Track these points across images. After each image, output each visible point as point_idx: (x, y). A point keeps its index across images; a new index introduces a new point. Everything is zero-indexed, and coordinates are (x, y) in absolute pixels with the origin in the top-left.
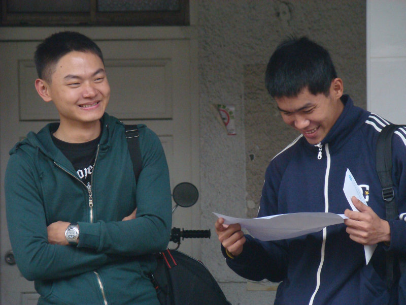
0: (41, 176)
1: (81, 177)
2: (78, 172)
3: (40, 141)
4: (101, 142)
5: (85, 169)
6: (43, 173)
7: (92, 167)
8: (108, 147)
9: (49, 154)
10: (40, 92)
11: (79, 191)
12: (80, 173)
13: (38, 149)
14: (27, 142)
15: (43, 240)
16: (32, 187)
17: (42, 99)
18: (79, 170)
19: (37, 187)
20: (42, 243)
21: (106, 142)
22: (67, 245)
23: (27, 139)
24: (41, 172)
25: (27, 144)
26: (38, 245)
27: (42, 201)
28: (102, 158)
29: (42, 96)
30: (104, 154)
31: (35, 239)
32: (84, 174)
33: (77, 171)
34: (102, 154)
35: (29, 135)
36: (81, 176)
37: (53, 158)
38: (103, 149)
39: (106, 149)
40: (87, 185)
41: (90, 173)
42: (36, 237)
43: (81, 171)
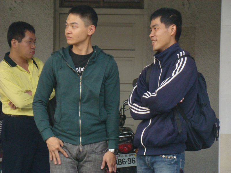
1: (78, 71)
2: (76, 69)
3: (64, 52)
4: (91, 58)
5: (80, 68)
7: (84, 68)
13: (61, 55)
21: (94, 58)
28: (89, 65)
32: (79, 70)
34: (90, 63)
38: (91, 61)
40: (80, 76)
41: (83, 71)
43: (78, 69)
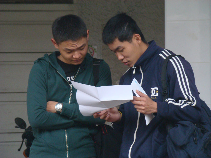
0: (49, 77)
3: (51, 59)
6: (50, 75)
7: (74, 77)
9: (54, 67)
11: (66, 87)
12: (68, 78)
13: (49, 63)
15: (44, 109)
16: (43, 81)
18: (68, 77)
19: (46, 82)
20: (43, 110)
22: (55, 113)
24: (49, 75)
26: (41, 111)
27: (46, 89)
30: (82, 71)
31: (40, 107)
35: (45, 55)
36: (68, 80)
37: (56, 69)
39: (83, 69)
42: (40, 106)
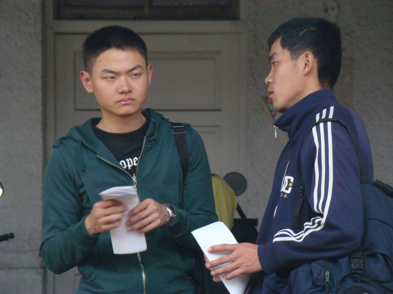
0: (83, 168)
1: (124, 168)
2: (120, 163)
3: (82, 135)
4: (147, 134)
5: (127, 160)
6: (85, 165)
7: (137, 159)
8: (155, 140)
9: (92, 147)
10: (84, 83)
12: (122, 163)
13: (80, 142)
14: (70, 136)
17: (86, 90)
18: (122, 161)
21: (152, 134)
23: (70, 134)
24: (83, 164)
25: (69, 137)
28: (148, 149)
29: (85, 87)
30: (150, 145)
32: (127, 164)
33: (120, 161)
34: (148, 146)
35: (72, 129)
36: (124, 166)
37: (95, 151)
38: (149, 141)
39: (153, 141)
40: (132, 176)
41: (135, 164)
43: (124, 162)
